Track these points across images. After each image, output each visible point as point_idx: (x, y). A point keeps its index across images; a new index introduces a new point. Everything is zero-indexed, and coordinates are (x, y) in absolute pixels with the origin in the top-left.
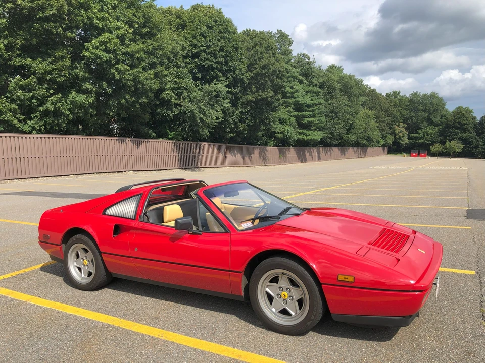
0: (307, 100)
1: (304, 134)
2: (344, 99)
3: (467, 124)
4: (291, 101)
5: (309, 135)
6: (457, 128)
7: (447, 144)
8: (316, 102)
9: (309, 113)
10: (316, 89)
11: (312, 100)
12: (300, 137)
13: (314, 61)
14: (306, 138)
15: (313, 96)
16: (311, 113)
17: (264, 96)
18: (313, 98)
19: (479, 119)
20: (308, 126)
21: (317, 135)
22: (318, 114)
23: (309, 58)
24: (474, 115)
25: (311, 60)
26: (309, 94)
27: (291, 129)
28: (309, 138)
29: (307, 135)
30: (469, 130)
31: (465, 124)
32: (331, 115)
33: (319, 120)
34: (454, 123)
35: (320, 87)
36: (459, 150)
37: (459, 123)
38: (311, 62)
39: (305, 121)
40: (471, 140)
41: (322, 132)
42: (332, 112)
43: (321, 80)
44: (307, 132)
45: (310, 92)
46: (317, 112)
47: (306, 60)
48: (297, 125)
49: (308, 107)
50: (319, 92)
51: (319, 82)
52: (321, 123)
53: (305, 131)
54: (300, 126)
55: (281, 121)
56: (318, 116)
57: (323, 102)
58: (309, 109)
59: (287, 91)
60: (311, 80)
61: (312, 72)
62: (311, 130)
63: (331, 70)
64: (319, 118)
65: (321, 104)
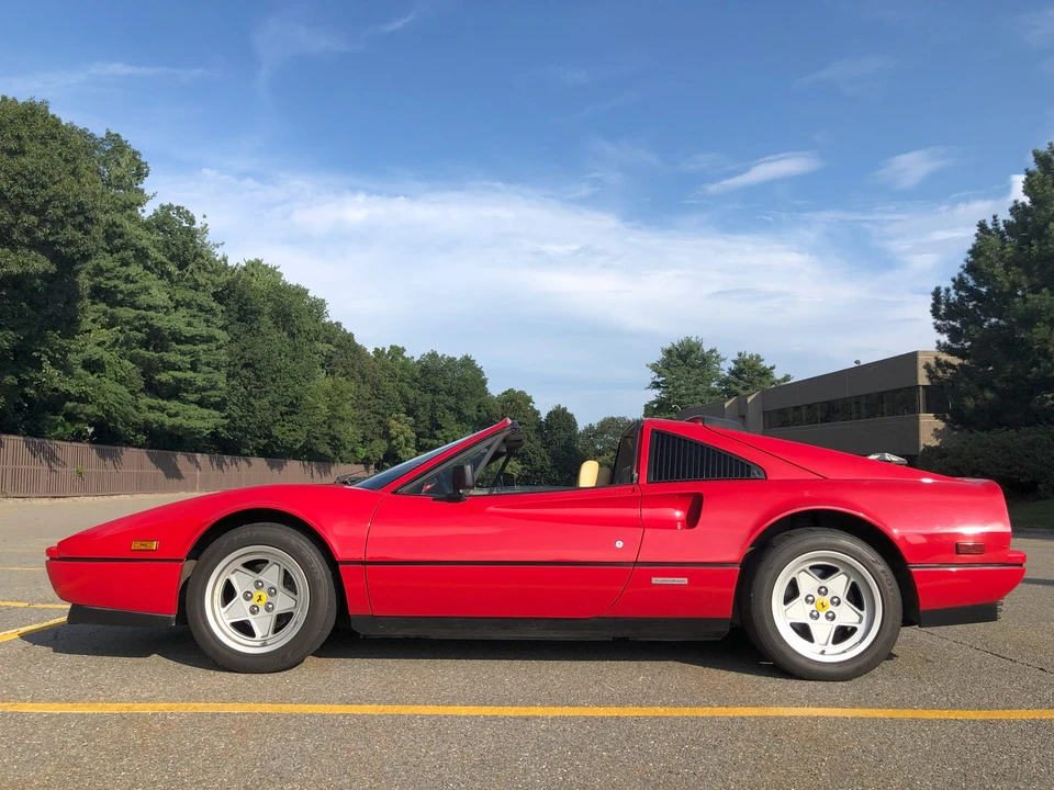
0: (178, 321)
1: (162, 410)
2: (279, 337)
4: (125, 313)
5: (176, 415)
8: (200, 329)
9: (179, 357)
10: (204, 299)
11: (189, 324)
12: (152, 416)
13: (205, 230)
14: (169, 422)
15: (194, 316)
16: (187, 359)
18: (195, 322)
20: (174, 392)
21: (202, 420)
22: (208, 364)
23: (192, 221)
24: (536, 407)
25: (197, 226)
26: (183, 311)
28: (178, 421)
29: (171, 416)
32: (244, 372)
33: (209, 380)
35: (217, 297)
38: (196, 231)
39: (164, 377)
40: (532, 456)
41: (216, 413)
42: (246, 366)
43: (222, 279)
44: (173, 406)
45: (189, 306)
46: (204, 358)
47: (185, 225)
48: (141, 383)
49: (179, 342)
50: (212, 309)
51: (213, 284)
52: (213, 388)
53: (165, 402)
54: (153, 388)
55: (93, 366)
56: (206, 369)
57: (223, 336)
58: (183, 347)
59: (115, 286)
60: (191, 273)
61: (198, 255)
62: (184, 401)
63: (252, 270)
64: (210, 376)
65: (217, 340)
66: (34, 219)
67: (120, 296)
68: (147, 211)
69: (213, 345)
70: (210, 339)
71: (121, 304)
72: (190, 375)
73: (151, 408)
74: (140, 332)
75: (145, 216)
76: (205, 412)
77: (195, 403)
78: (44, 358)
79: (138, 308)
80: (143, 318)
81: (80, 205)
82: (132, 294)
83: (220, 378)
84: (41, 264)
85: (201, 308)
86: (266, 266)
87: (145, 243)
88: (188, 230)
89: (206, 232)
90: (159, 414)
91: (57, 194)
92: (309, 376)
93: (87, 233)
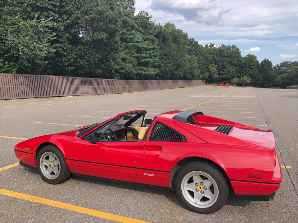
0: (145, 45)
1: (142, 70)
2: (174, 45)
3: (253, 65)
4: (130, 44)
5: (146, 71)
6: (247, 68)
7: (241, 78)
8: (152, 46)
9: (146, 55)
10: (152, 37)
11: (148, 45)
12: (139, 72)
14: (144, 73)
15: (150, 43)
16: (148, 55)
17: (99, 37)
18: (150, 44)
19: (260, 62)
20: (146, 64)
21: (152, 71)
22: (154, 56)
24: (258, 60)
25: (149, 16)
26: (147, 41)
27: (130, 66)
28: (147, 73)
29: (145, 71)
30: (255, 69)
31: (252, 65)
32: (164, 57)
34: (246, 65)
35: (156, 36)
36: (248, 82)
37: (249, 65)
38: (149, 18)
39: (142, 61)
40: (255, 75)
41: (157, 69)
42: (165, 55)
43: (157, 31)
44: (145, 68)
45: (148, 40)
46: (153, 54)
47: (146, 16)
48: (136, 63)
49: (146, 51)
50: (154, 40)
51: (154, 32)
52: (156, 62)
53: (143, 68)
54: (140, 64)
55: (124, 60)
56: (154, 57)
57: (158, 47)
58: (147, 52)
59: (127, 37)
60: (148, 30)
61: (150, 25)
62: (148, 67)
63: (167, 26)
64: (155, 59)
65: (156, 49)
66: (102, 23)
67: (129, 40)
68: (136, 14)
69: (155, 50)
70: (154, 48)
71: (129, 42)
72: (149, 59)
73: (140, 69)
74: (136, 49)
75: (135, 15)
76: (154, 69)
77: (151, 67)
78: (110, 59)
79: (134, 43)
80: (135, 45)
81: (113, 18)
82: (132, 39)
83: (157, 59)
84: (105, 35)
85: (151, 40)
86: (171, 24)
87: (134, 24)
88: (146, 18)
89: (152, 18)
90: (142, 71)
91: (107, 16)
92: (183, 56)
93: (116, 25)
